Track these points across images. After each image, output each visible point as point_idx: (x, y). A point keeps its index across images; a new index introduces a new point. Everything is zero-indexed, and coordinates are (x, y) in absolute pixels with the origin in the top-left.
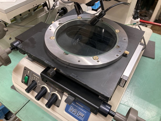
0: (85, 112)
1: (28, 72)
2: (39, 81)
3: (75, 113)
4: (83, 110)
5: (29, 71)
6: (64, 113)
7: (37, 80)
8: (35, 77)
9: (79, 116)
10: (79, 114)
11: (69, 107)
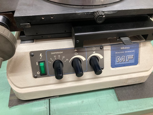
0: (133, 51)
1: (40, 56)
2: (64, 57)
3: (123, 61)
4: (130, 51)
5: (41, 54)
6: (112, 70)
7: (61, 57)
8: (55, 54)
9: (128, 61)
10: (127, 58)
11: (115, 60)
